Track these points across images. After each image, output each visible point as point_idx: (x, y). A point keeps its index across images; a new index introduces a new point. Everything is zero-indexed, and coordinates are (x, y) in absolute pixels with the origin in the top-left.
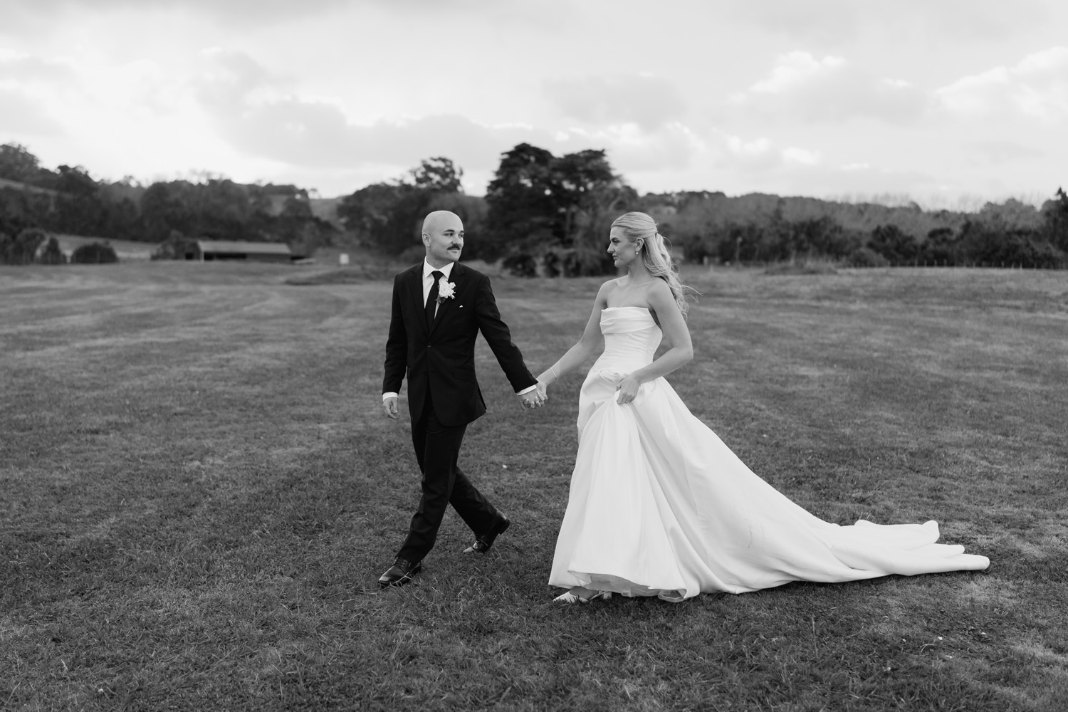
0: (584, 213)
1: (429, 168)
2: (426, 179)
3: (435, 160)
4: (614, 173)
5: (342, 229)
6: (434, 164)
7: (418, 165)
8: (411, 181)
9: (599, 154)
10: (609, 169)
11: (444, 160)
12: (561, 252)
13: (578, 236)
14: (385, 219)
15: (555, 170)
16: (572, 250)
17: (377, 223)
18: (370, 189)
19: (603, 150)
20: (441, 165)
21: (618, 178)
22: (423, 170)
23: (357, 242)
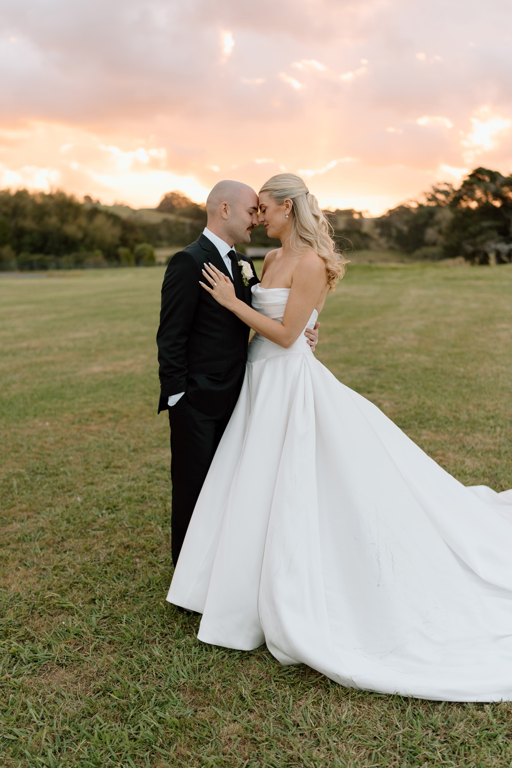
1: (438, 191)
2: (433, 198)
5: (376, 237)
6: (441, 188)
8: (424, 202)
12: (504, 247)
14: (406, 229)
15: (502, 185)
17: (400, 232)
18: (398, 209)
20: (445, 188)
22: (432, 192)
23: (386, 246)
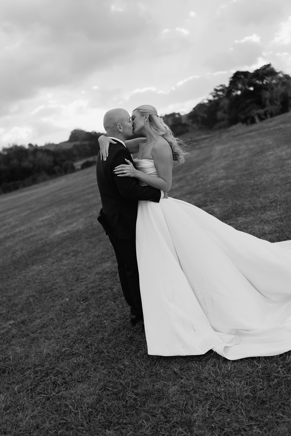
0: (268, 93)
1: (216, 90)
2: (216, 95)
3: (218, 87)
4: (278, 71)
5: (191, 124)
6: (219, 88)
7: (212, 91)
8: (211, 98)
9: (269, 65)
10: (274, 70)
11: (221, 86)
12: (261, 111)
13: (268, 102)
14: (205, 116)
15: (252, 78)
16: (266, 109)
17: (203, 118)
18: (199, 106)
19: (270, 63)
20: (221, 88)
21: (280, 72)
22: (215, 92)
